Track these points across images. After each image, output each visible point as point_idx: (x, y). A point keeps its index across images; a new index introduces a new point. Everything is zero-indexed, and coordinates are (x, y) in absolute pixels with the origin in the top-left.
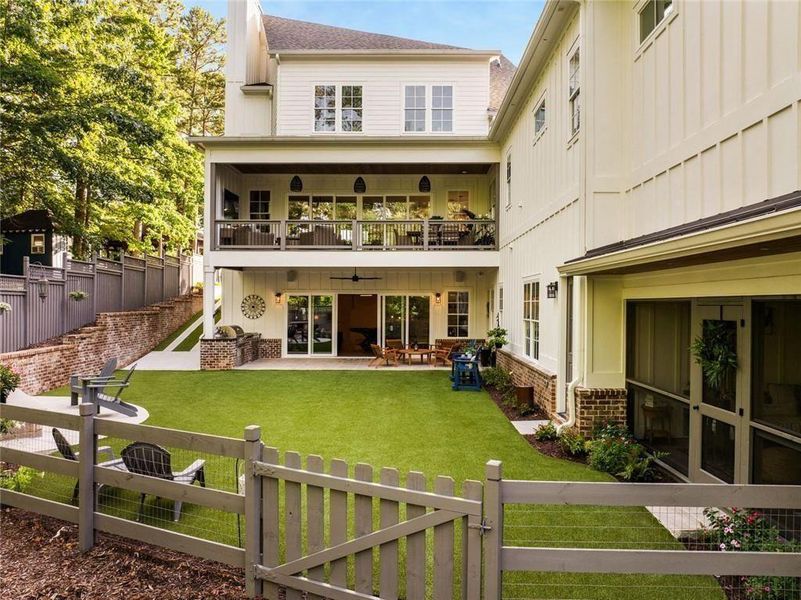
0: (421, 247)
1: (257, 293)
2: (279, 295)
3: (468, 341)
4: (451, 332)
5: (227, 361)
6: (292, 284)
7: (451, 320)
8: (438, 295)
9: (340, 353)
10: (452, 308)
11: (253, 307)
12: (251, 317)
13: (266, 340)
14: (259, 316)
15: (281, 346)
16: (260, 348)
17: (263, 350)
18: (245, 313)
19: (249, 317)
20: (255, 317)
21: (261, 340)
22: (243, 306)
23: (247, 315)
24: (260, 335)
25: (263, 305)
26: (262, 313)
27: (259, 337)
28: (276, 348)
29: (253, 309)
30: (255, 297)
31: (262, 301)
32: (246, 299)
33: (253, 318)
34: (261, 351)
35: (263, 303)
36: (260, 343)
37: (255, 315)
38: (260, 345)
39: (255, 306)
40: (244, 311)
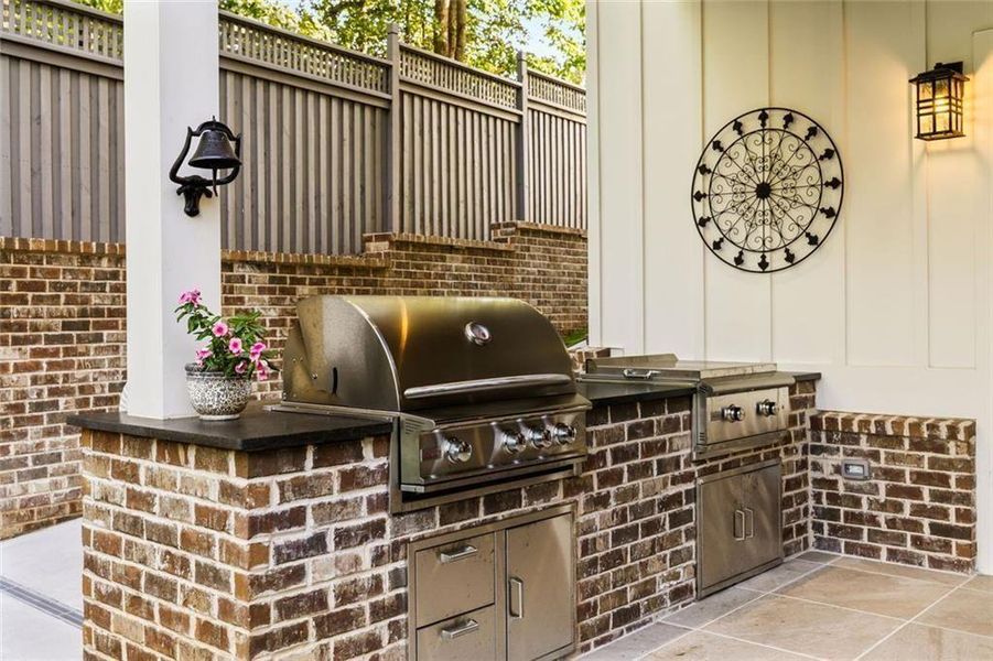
1: (786, 97)
11: (764, 191)
12: (752, 261)
13: (847, 422)
14: (801, 248)
15: (969, 482)
16: (811, 474)
17: (833, 498)
18: (712, 234)
19: (739, 260)
20: (777, 259)
21: (816, 422)
22: (699, 187)
23: (726, 245)
24: (809, 381)
25: (831, 170)
26: (821, 226)
27: (795, 404)
28: (926, 490)
29: (765, 205)
30: (777, 120)
31: (820, 144)
32: (717, 145)
33: (763, 265)
34: (818, 497)
35: (829, 154)
36: (809, 440)
37: (777, 241)
38: (811, 458)
39: (777, 186)
40: (711, 224)
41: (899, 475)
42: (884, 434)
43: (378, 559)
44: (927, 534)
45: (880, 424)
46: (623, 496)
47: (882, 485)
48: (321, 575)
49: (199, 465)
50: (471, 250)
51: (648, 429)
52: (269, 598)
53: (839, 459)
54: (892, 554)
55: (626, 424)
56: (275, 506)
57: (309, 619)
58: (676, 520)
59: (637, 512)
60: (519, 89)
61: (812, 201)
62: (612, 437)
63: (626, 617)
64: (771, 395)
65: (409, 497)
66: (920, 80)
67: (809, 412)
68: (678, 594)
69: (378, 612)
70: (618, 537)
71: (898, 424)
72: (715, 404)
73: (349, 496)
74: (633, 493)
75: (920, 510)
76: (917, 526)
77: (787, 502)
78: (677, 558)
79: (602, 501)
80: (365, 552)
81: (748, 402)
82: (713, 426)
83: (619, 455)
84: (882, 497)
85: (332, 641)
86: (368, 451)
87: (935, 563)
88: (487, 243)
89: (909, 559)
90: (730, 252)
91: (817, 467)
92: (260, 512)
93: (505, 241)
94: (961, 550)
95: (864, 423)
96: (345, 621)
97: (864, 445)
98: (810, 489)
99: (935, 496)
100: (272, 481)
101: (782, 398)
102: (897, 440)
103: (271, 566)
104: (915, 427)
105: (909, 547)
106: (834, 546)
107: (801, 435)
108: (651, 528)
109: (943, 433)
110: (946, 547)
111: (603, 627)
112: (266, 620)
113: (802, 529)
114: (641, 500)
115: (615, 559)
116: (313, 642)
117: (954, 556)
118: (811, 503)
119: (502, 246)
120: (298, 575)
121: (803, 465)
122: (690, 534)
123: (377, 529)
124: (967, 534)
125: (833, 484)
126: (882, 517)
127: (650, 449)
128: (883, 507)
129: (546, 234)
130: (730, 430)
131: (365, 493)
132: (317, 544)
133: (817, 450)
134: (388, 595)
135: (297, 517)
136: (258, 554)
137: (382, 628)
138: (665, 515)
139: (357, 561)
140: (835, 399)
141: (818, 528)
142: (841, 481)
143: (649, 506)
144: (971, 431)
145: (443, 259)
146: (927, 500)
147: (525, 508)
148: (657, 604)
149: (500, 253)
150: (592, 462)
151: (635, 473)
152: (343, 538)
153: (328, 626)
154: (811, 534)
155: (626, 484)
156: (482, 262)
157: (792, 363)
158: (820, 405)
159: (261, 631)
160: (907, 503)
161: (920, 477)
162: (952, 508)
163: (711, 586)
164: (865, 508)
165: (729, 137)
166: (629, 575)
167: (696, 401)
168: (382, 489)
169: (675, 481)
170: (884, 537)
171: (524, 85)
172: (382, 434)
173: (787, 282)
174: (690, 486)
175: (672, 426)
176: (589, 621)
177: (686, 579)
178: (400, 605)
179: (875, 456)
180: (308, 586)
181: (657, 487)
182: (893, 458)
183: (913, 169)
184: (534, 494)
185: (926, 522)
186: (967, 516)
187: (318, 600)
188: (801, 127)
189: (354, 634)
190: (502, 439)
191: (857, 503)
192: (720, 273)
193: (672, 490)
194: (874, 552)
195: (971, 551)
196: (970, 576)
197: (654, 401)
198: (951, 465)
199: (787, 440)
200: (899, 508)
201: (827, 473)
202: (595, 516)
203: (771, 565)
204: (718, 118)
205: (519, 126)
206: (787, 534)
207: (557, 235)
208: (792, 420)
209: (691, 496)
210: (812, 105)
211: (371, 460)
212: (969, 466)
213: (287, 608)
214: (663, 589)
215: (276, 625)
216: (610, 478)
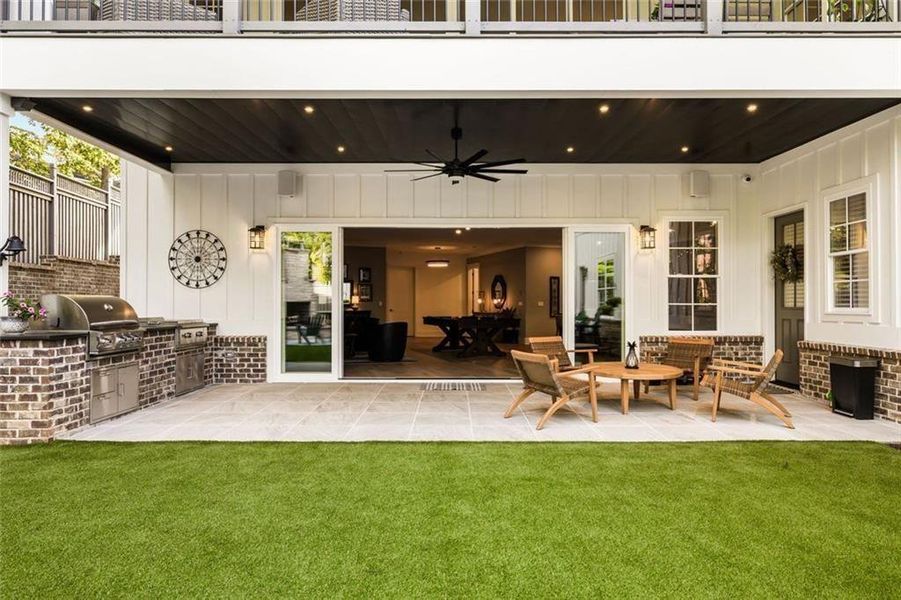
0: (696, 26)
1: (207, 227)
2: (259, 229)
3: (720, 341)
4: (677, 319)
5: (34, 412)
6: (292, 203)
7: (677, 290)
8: (645, 229)
9: (349, 370)
10: (681, 260)
11: (198, 259)
12: (193, 284)
13: (227, 339)
14: (211, 280)
15: (264, 355)
16: (214, 358)
17: (221, 365)
18: (177, 274)
19: (188, 283)
20: (202, 284)
21: (216, 339)
22: (172, 256)
23: (182, 278)
24: (214, 326)
25: (222, 254)
26: (218, 273)
27: (209, 333)
28: (252, 359)
29: (198, 264)
30: (203, 235)
31: (219, 246)
32: (180, 241)
33: (197, 285)
34: (216, 365)
35: (222, 249)
36: (213, 346)
37: (203, 278)
38: (214, 352)
39: (203, 258)
40: (176, 270)
41: (244, 355)
42: (239, 342)
43: (82, 375)
44: (252, 372)
45: (238, 339)
46: (153, 361)
47: (238, 359)
48: (67, 378)
49: (21, 347)
50: (31, 270)
51: (161, 340)
52: (54, 383)
53: (224, 351)
54: (241, 381)
55: (154, 338)
56: (56, 357)
57: (64, 391)
58: (169, 370)
59: (158, 366)
60: (52, 183)
61: (216, 264)
62: (149, 341)
63: (153, 400)
64: (201, 330)
65: (92, 356)
66: (252, 230)
67: (214, 337)
68: (170, 394)
69: (82, 391)
70: (151, 374)
71: (243, 339)
72: (183, 332)
73: (74, 355)
74: (156, 360)
75: (249, 366)
76: (249, 371)
77: (206, 367)
78: (170, 382)
79: (146, 362)
80: (79, 372)
81: (194, 331)
82: (182, 339)
83: (152, 347)
84: (238, 362)
85: (69, 398)
86: (80, 342)
87: (254, 381)
88: (39, 266)
89: (246, 381)
90: (184, 280)
91: (216, 355)
92: (52, 358)
93: (50, 265)
94: (262, 376)
95: (233, 339)
96: (72, 392)
97: (232, 346)
98: (214, 363)
99: (254, 360)
100: (55, 349)
101: (205, 331)
102: (243, 344)
103: (54, 374)
104: (249, 339)
105: (247, 378)
106: (222, 381)
107: (211, 344)
108: (161, 372)
109: (257, 340)
110: (258, 376)
111: (146, 402)
112: (52, 390)
113: (211, 377)
114: (158, 362)
115: (150, 381)
116: (64, 398)
117: (260, 378)
118: (214, 367)
119: (49, 268)
120: (61, 377)
121: (211, 354)
122: (174, 375)
123: (82, 365)
124: (263, 371)
125: (222, 360)
126: (238, 369)
127: (162, 346)
128: (238, 366)
129: (73, 262)
130: (188, 341)
131: (79, 354)
132: (66, 368)
133: (216, 349)
134: (84, 386)
135: (61, 360)
136: (51, 370)
137: (83, 396)
138: (166, 368)
139: (76, 374)
140: (221, 332)
141: (216, 376)
142: (225, 359)
143: (160, 365)
144: (265, 339)
145: (16, 274)
146: (252, 362)
147: (123, 362)
148: (162, 397)
149: (48, 271)
150: (144, 349)
151: (157, 353)
152: (73, 367)
153: (69, 393)
154: (214, 378)
155: (154, 357)
156: (37, 276)
157: (208, 321)
158: (217, 334)
159: (51, 393)
160: (246, 364)
161: (250, 355)
162: (259, 364)
163: (181, 393)
164: (232, 367)
165: (184, 238)
166: (154, 387)
167: (176, 330)
168: (83, 354)
169: (169, 357)
170: (239, 376)
171: (55, 181)
172: (84, 337)
173: (206, 292)
174: (173, 359)
175: (168, 339)
176: (142, 400)
177: (172, 390)
178: (88, 389)
179: (236, 349)
180: (63, 381)
181: (163, 359)
182: (241, 350)
183: (249, 257)
184: (126, 358)
185: (251, 369)
186: (264, 365)
187: (66, 385)
188: (212, 239)
189: (75, 396)
190: (118, 340)
191: (230, 365)
192: (180, 288)
193: (168, 360)
194: (236, 381)
195: (265, 376)
196: (264, 383)
197: (163, 331)
198: (259, 350)
199: (206, 345)
200: (243, 365)
201: (220, 357)
202: (144, 366)
203: (201, 387)
204: (180, 232)
205: (51, 203)
206: (206, 378)
207: (79, 263)
208: (208, 339)
209: (174, 362)
210: (216, 231)
211: (81, 345)
212: (265, 350)
213: (59, 387)
214: (165, 392)
215: (55, 392)
216: (150, 355)
